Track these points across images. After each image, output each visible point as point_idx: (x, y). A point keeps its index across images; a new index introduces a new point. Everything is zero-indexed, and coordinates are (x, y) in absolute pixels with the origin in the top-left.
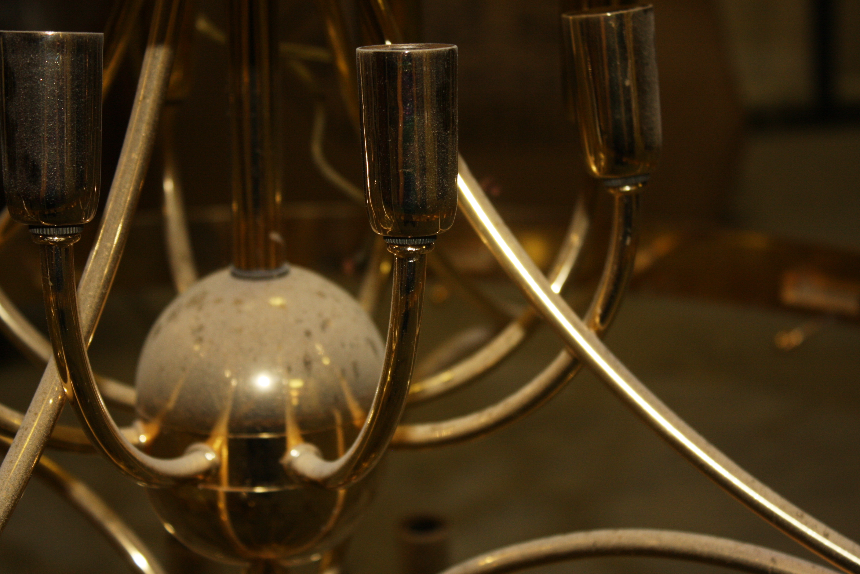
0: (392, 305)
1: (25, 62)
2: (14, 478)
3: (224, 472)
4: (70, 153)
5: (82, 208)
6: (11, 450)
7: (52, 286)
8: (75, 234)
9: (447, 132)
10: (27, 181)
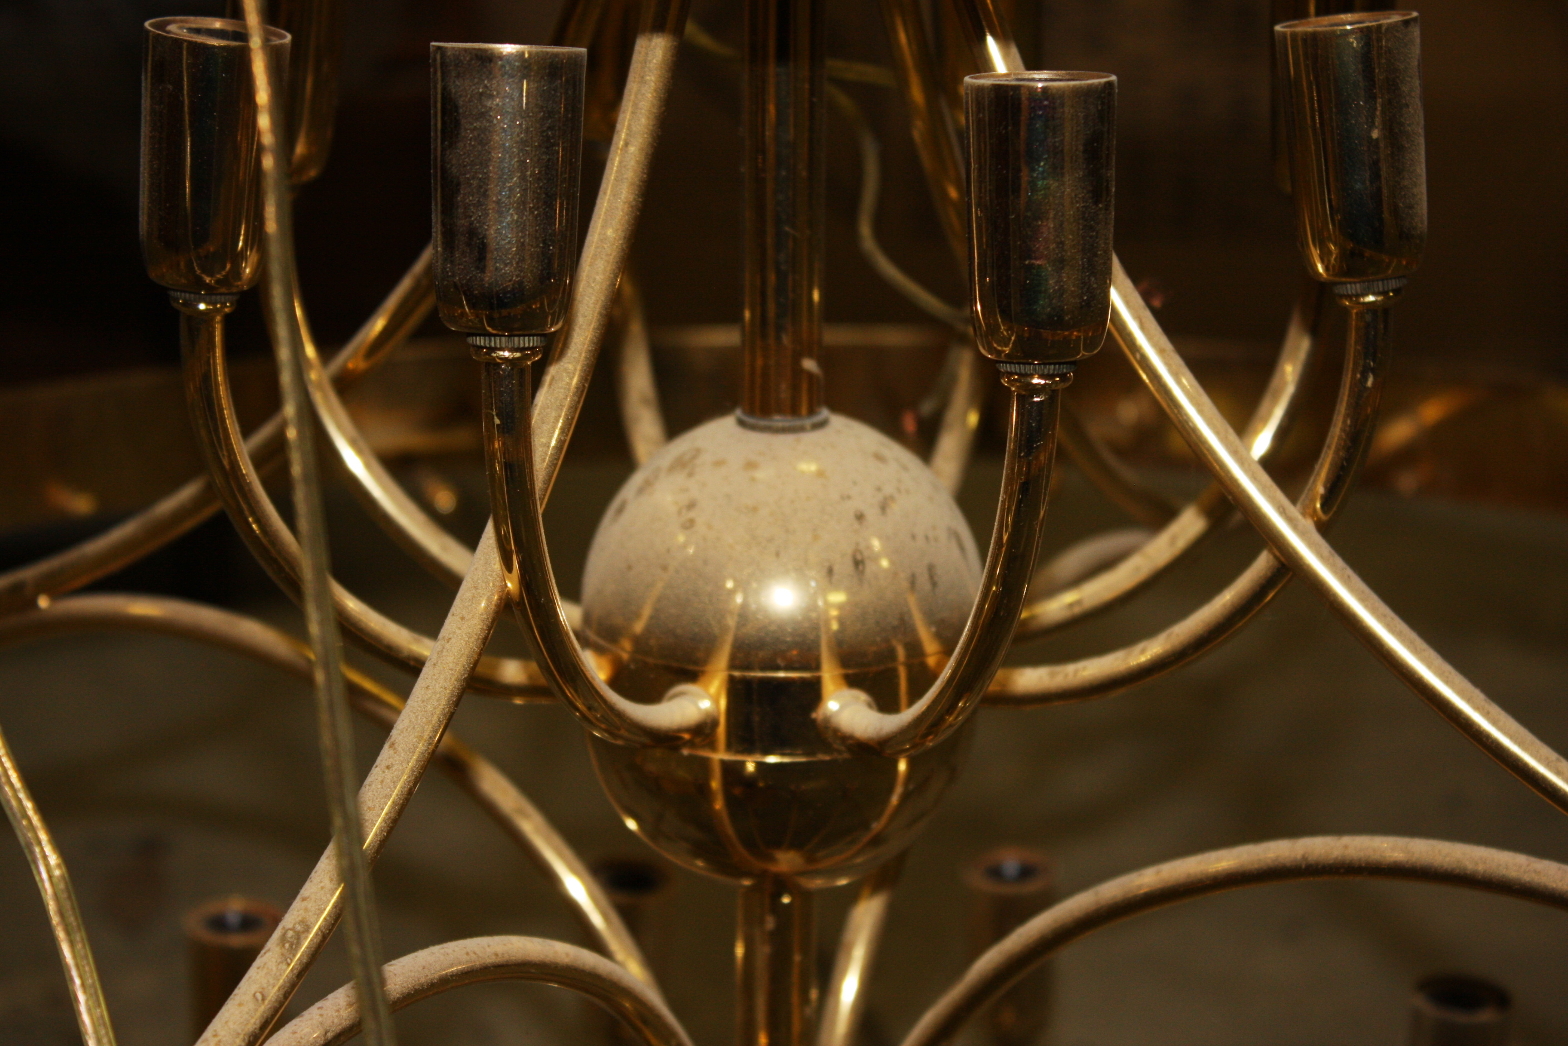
0: (1005, 465)
1: (476, 91)
2: (431, 711)
3: (721, 730)
4: (536, 226)
5: (547, 310)
6: (425, 670)
7: (498, 425)
8: (536, 347)
9: (1097, 206)
10: (472, 267)
